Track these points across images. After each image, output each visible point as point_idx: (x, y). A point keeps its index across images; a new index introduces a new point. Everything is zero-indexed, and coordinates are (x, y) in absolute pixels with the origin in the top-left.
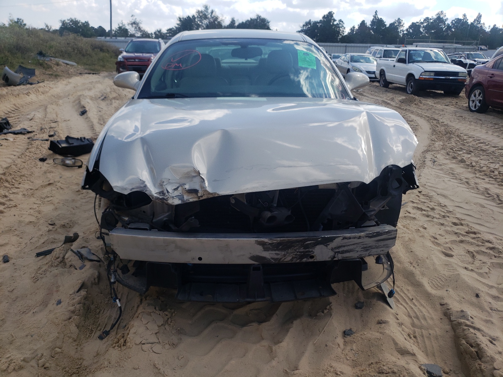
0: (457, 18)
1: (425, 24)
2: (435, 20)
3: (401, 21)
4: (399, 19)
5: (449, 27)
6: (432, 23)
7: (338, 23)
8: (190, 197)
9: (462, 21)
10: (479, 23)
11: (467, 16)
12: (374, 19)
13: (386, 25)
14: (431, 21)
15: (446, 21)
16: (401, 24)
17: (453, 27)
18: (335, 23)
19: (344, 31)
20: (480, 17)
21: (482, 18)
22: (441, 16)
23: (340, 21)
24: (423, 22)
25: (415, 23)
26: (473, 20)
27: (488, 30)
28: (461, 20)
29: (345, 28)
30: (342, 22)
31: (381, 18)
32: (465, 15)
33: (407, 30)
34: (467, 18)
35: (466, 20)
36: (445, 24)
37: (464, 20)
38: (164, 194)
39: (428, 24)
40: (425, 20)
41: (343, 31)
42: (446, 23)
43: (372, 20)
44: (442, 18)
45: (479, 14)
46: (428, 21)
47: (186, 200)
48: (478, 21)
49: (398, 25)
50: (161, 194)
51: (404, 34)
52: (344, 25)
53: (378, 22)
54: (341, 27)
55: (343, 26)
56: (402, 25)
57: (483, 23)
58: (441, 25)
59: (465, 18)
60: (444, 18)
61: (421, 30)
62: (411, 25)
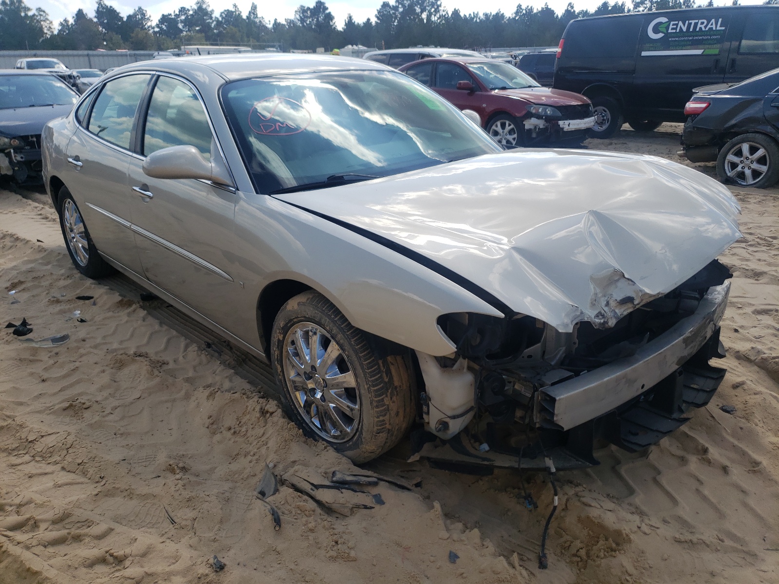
0: (226, 9)
1: (183, 17)
2: (195, 12)
3: (144, 12)
4: (140, 8)
5: (219, 23)
6: (192, 15)
7: (37, 14)
8: (622, 310)
9: (234, 14)
10: (257, 17)
11: (238, 7)
12: (98, 7)
13: (122, 18)
14: (191, 12)
15: (212, 14)
16: (146, 17)
17: (225, 22)
18: (30, 14)
19: (52, 27)
20: (254, 7)
21: (258, 9)
22: (204, 6)
23: (39, 10)
24: (178, 13)
25: (166, 16)
26: (248, 13)
27: (270, 26)
28: (232, 12)
29: (51, 22)
30: (44, 12)
31: (111, 7)
32: (235, 6)
33: (158, 26)
34: (240, 10)
35: (240, 12)
36: (211, 18)
37: (237, 13)
38: (603, 316)
39: (187, 16)
40: (180, 11)
41: (50, 27)
42: (213, 16)
43: (96, 10)
44: (206, 9)
45: (253, 3)
46: (186, 13)
47: (621, 315)
48: (254, 14)
49: (142, 18)
50: (601, 317)
51: (155, 33)
52: (50, 18)
53: (107, 14)
54: (44, 21)
55: (47, 19)
56: (148, 19)
57: (261, 16)
58: (206, 20)
59: (237, 9)
60: (209, 9)
61: (180, 26)
62: (161, 19)
